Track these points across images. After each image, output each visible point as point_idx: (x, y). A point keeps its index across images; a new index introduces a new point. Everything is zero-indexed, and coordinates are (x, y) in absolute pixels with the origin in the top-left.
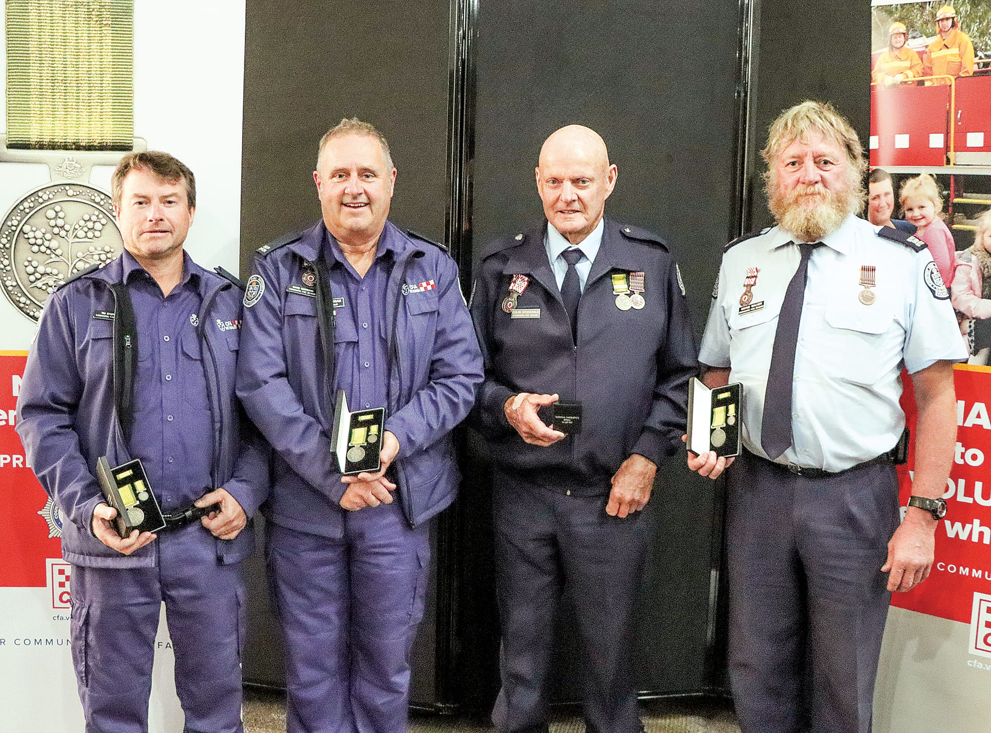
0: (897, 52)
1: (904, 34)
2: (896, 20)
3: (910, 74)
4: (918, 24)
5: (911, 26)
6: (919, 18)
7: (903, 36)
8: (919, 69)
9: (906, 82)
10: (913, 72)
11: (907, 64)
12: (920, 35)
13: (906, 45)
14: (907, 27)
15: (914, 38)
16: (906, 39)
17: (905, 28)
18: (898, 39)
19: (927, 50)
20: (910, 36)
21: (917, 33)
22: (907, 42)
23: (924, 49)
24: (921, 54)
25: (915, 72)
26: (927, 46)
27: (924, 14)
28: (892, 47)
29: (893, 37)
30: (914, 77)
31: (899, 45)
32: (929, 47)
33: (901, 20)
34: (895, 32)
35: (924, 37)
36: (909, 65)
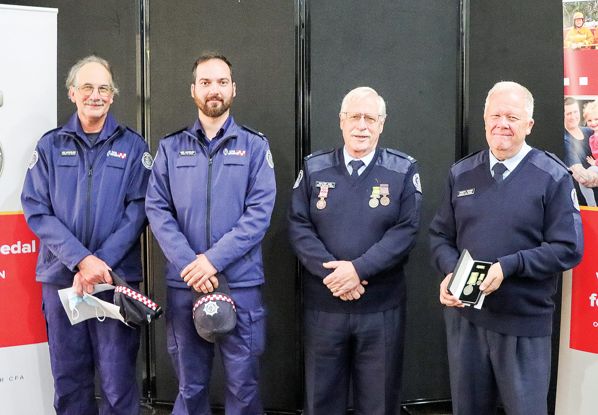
0: (578, 30)
1: (582, 19)
2: (577, 11)
3: (587, 42)
4: (591, 13)
5: (586, 14)
6: (590, 10)
7: (582, 20)
8: (592, 39)
9: (584, 47)
10: (589, 41)
11: (585, 36)
12: (591, 20)
13: (584, 26)
14: (584, 15)
15: (588, 21)
16: (584, 22)
17: (583, 16)
18: (579, 22)
19: (596, 28)
20: (586, 20)
21: (590, 18)
22: (584, 24)
23: (594, 28)
24: (592, 31)
25: (590, 41)
26: (596, 26)
27: (594, 8)
28: (575, 27)
29: (576, 20)
30: (589, 44)
31: (579, 25)
32: (597, 27)
33: (580, 10)
34: (577, 18)
35: (595, 21)
36: (586, 37)
